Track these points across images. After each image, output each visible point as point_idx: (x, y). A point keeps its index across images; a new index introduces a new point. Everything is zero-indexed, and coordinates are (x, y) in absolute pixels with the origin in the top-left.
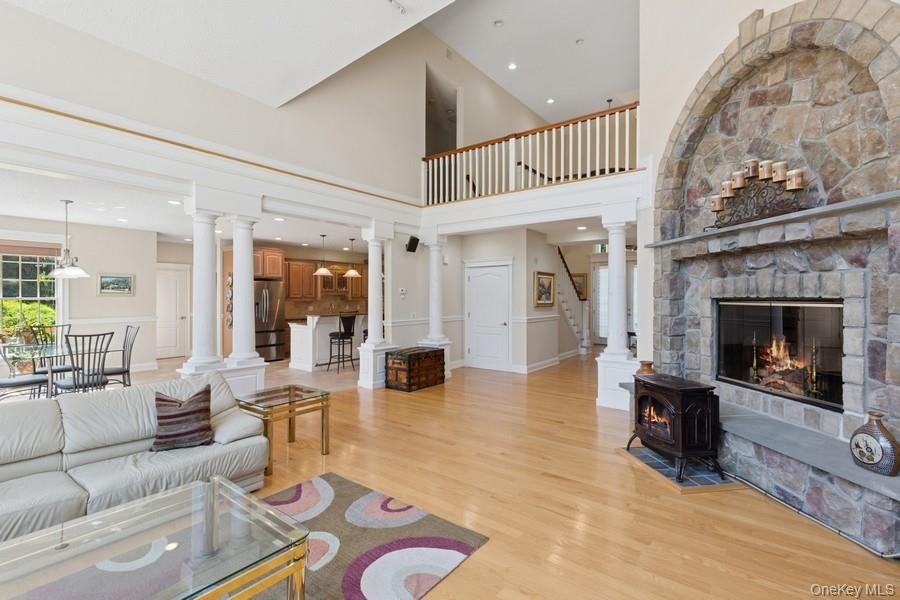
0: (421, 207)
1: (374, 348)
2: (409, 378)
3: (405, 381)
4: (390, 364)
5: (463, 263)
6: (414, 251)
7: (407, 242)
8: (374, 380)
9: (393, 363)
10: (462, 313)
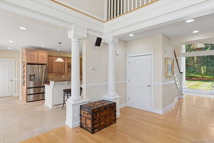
0: (104, 22)
1: (73, 103)
2: (93, 125)
3: (90, 126)
4: (82, 114)
5: (126, 55)
6: (99, 46)
7: (95, 41)
8: (73, 123)
9: (84, 113)
10: (126, 80)
